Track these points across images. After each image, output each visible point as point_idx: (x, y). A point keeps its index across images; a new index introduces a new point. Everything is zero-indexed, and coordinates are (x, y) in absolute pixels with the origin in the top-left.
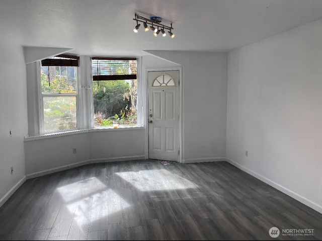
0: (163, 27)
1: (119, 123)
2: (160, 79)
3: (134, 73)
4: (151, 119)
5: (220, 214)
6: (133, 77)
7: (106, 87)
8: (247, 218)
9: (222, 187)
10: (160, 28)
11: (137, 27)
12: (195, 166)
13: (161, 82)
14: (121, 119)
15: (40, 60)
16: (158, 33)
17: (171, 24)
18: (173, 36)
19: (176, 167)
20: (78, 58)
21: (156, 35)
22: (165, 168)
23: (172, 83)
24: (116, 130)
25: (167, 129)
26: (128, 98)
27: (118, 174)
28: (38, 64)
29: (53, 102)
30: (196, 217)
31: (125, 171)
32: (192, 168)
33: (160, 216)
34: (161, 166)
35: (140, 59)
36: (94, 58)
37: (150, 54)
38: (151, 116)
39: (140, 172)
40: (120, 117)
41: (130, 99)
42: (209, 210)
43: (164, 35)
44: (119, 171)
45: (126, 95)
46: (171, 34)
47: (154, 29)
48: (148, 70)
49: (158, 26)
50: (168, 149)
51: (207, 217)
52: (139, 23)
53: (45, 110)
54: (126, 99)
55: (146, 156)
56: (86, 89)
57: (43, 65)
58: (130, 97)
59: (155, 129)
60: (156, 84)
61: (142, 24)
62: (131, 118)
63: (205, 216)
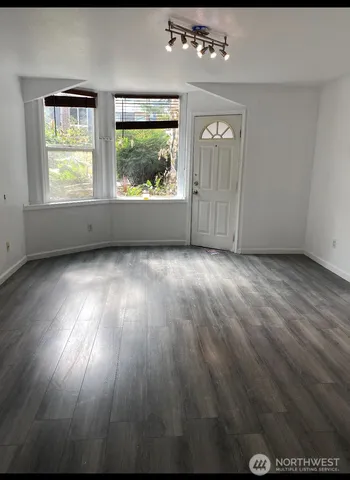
0: (213, 43)
1: (151, 193)
2: (212, 128)
3: (175, 118)
4: (196, 188)
5: (279, 322)
6: (173, 124)
7: (134, 140)
8: (318, 330)
9: (290, 289)
10: (207, 45)
11: (171, 42)
12: (256, 259)
13: (214, 133)
14: (154, 187)
15: (43, 98)
16: (203, 51)
17: (225, 38)
18: (227, 57)
19: (228, 258)
20: (95, 95)
21: (200, 55)
22: (212, 259)
23: (229, 135)
24: (146, 203)
25: (218, 204)
26: (166, 158)
27: (145, 261)
28: (40, 102)
29: (62, 160)
30: (244, 323)
31: (156, 258)
32: (250, 261)
33: (195, 316)
34: (206, 256)
35: (184, 97)
36: (118, 96)
37: (199, 89)
38: (197, 184)
39: (176, 261)
40: (153, 184)
41: (169, 159)
42: (264, 315)
43: (213, 55)
44: (148, 258)
45: (162, 152)
46: (225, 53)
47: (196, 45)
48: (195, 114)
49: (204, 41)
50: (219, 233)
51: (260, 324)
52: (174, 35)
53: (50, 170)
54: (162, 158)
55: (187, 243)
56: (107, 142)
57: (47, 105)
58: (169, 156)
59: (201, 203)
60: (206, 135)
61: (179, 37)
62: (169, 187)
63: (257, 322)
